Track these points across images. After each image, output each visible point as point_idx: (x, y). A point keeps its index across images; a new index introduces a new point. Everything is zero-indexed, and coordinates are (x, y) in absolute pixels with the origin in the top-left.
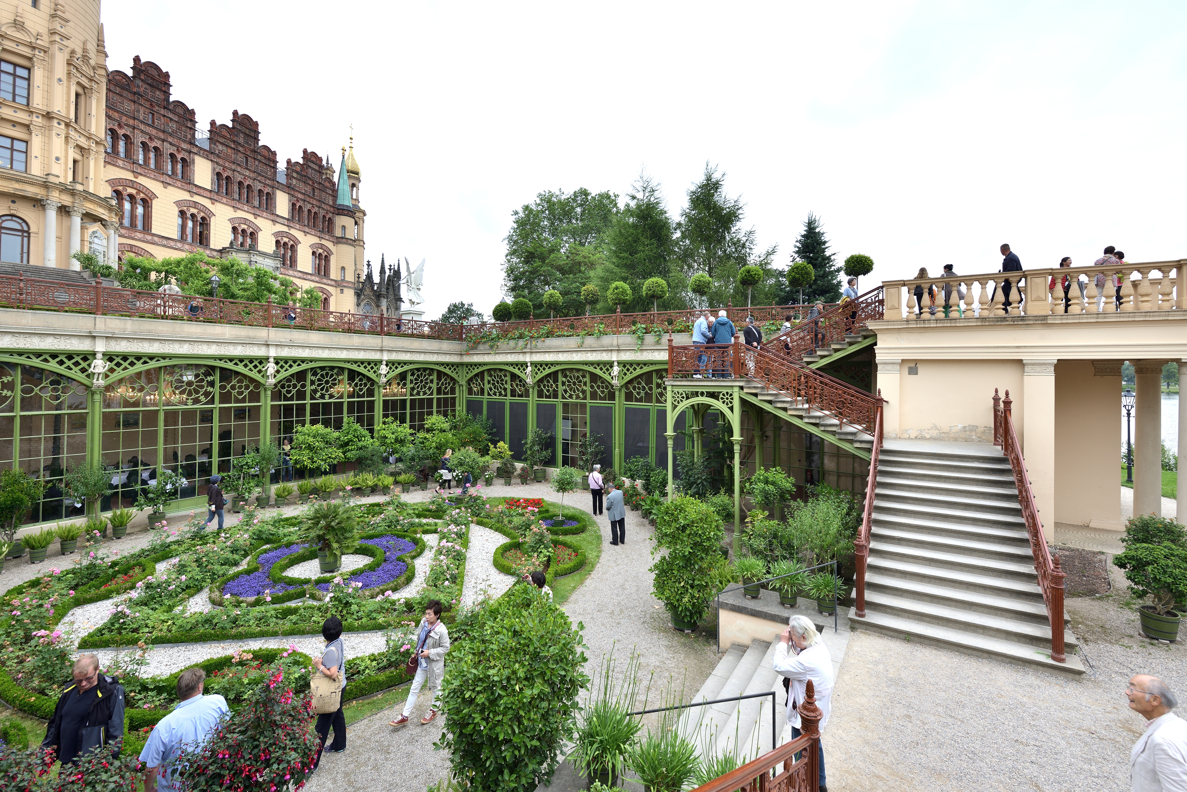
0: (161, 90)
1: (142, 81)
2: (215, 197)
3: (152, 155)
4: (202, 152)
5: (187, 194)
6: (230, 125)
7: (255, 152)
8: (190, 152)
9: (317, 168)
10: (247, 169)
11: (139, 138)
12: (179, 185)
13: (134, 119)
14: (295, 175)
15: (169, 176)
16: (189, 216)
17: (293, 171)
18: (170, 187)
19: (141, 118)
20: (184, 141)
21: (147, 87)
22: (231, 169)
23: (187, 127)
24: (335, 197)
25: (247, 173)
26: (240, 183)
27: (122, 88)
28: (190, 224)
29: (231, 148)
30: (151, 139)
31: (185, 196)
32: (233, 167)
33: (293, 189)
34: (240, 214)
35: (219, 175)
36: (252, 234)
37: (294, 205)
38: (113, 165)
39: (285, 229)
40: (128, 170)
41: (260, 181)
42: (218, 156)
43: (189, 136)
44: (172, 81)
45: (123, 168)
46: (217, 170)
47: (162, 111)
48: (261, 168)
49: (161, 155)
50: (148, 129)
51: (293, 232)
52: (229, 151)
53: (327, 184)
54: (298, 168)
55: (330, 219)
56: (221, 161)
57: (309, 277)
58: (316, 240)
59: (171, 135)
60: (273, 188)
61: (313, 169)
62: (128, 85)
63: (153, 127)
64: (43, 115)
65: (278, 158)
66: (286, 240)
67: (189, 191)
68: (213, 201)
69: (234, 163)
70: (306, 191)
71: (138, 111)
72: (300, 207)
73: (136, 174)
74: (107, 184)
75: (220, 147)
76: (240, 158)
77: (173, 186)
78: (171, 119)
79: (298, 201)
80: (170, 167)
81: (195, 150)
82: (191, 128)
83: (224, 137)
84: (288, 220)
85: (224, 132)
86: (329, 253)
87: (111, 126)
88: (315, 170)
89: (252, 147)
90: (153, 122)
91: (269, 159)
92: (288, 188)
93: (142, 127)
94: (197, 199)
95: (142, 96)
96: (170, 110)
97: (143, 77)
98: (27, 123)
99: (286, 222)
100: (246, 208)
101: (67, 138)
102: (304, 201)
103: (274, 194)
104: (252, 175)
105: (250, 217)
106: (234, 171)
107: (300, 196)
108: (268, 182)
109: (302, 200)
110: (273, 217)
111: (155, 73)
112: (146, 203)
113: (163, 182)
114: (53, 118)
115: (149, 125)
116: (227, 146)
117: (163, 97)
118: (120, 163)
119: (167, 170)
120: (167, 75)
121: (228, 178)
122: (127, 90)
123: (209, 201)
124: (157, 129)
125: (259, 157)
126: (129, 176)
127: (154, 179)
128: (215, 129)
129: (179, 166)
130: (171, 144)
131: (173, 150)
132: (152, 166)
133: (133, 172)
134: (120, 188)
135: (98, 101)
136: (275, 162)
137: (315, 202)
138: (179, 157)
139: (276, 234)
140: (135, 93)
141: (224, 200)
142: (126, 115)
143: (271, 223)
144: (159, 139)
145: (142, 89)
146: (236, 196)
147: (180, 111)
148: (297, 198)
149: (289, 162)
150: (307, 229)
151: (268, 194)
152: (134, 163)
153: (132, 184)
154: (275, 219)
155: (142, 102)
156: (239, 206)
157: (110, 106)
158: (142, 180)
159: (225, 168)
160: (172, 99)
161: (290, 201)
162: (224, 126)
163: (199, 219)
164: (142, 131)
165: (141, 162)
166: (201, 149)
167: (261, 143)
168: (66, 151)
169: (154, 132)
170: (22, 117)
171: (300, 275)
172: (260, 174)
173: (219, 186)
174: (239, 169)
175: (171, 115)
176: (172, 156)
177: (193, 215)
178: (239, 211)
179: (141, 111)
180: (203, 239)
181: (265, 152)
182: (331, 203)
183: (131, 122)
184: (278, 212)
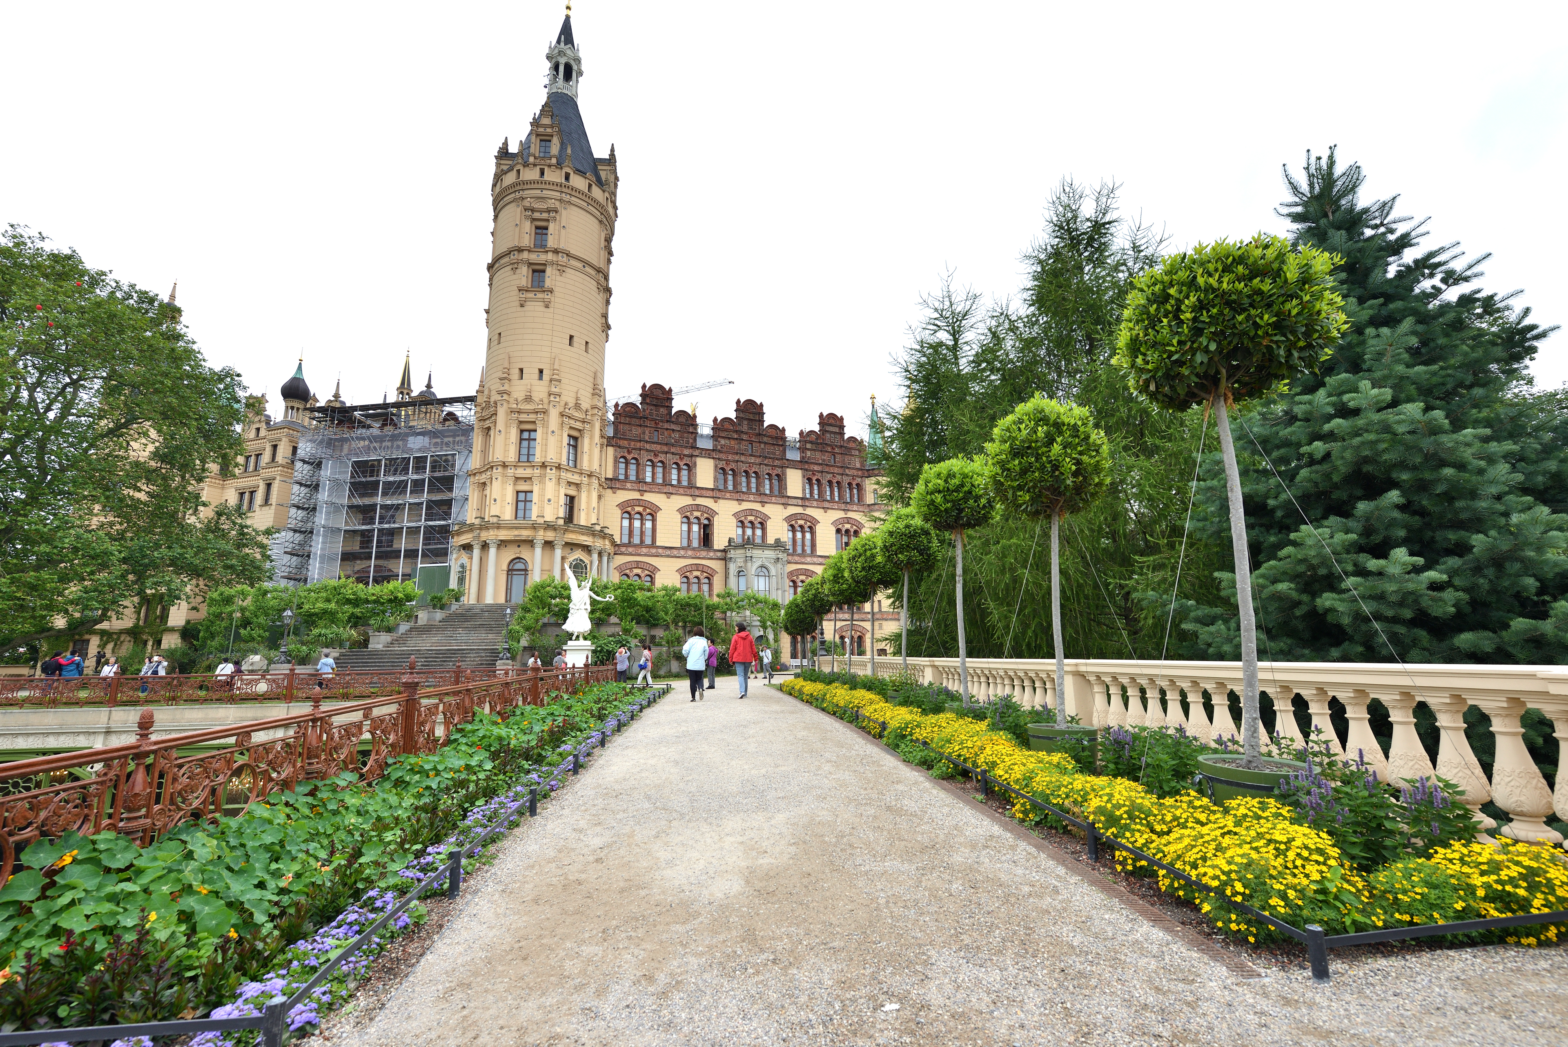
0: (663, 406)
1: (648, 404)
2: (718, 494)
3: (659, 470)
4: (704, 452)
5: (690, 498)
6: (733, 416)
7: (760, 434)
8: (692, 456)
9: (837, 430)
10: (752, 455)
11: (646, 458)
12: (683, 493)
13: (641, 441)
14: (809, 446)
15: (675, 485)
16: (693, 520)
17: (806, 442)
18: (674, 497)
19: (647, 438)
20: (686, 447)
21: (653, 408)
22: (734, 461)
23: (689, 432)
24: (863, 457)
25: (752, 459)
26: (746, 473)
27: (630, 417)
28: (695, 528)
29: (734, 439)
30: (657, 455)
31: (688, 501)
32: (737, 458)
33: (807, 462)
34: (746, 506)
35: (723, 470)
36: (761, 524)
37: (809, 480)
39: (800, 510)
40: (634, 490)
41: (767, 465)
42: (720, 452)
43: (691, 440)
44: (674, 394)
46: (720, 466)
47: (665, 426)
48: (769, 449)
49: (667, 467)
50: (653, 446)
51: (810, 512)
52: (733, 442)
54: (814, 437)
55: (858, 485)
56: (724, 456)
58: (841, 514)
59: (673, 445)
60: (783, 467)
61: (833, 432)
63: (657, 443)
65: (788, 433)
66: (802, 522)
67: (692, 496)
68: (716, 499)
69: (738, 454)
70: (824, 460)
71: (644, 433)
72: (818, 480)
73: (642, 492)
75: (723, 442)
76: (745, 446)
77: (678, 494)
78: (674, 430)
79: (814, 474)
80: (675, 477)
81: (696, 453)
82: (692, 432)
83: (726, 430)
84: (803, 499)
85: (727, 425)
86: (859, 525)
87: (619, 455)
88: (835, 433)
89: (757, 431)
90: (657, 438)
91: (777, 438)
92: (802, 463)
93: (648, 446)
94: (700, 501)
95: (648, 418)
96: (672, 422)
97: (649, 400)
99: (800, 502)
100: (754, 498)
101: (559, 479)
102: (823, 472)
103: (784, 474)
104: (758, 460)
106: (739, 461)
107: (816, 468)
108: (777, 463)
109: (818, 471)
110: (783, 501)
111: (659, 393)
112: (654, 517)
113: (667, 494)
115: (653, 442)
116: (730, 438)
117: (665, 412)
118: (629, 485)
119: (673, 480)
120: (670, 391)
121: (732, 470)
122: (635, 417)
123: (712, 500)
124: (660, 444)
125: (765, 439)
126: (636, 495)
127: (659, 492)
128: (718, 425)
129: (684, 473)
130: (673, 454)
131: (677, 459)
132: (660, 480)
133: (639, 491)
134: (630, 509)
136: (785, 439)
137: (836, 470)
138: (683, 464)
139: (789, 518)
140: (642, 418)
141: (730, 495)
142: (634, 440)
143: (781, 507)
144: (663, 452)
145: (648, 412)
146: (744, 488)
147: (682, 419)
148: (813, 471)
149: (801, 433)
150: (829, 505)
151: (778, 475)
152: (642, 482)
153: (640, 503)
154: (786, 501)
155: (648, 423)
156: (746, 497)
157: (618, 436)
159: (729, 462)
160: (674, 411)
161: (804, 476)
162: (726, 420)
163: (704, 521)
164: (648, 451)
165: (649, 479)
166: (703, 449)
167: (766, 424)
169: (658, 447)
171: (820, 560)
172: (766, 457)
173: (724, 482)
174: (743, 458)
175: (673, 427)
176: (677, 465)
177: (697, 519)
178: (744, 503)
179: (648, 432)
180: (707, 539)
181: (772, 432)
182: (858, 465)
183: (638, 445)
184: (790, 493)
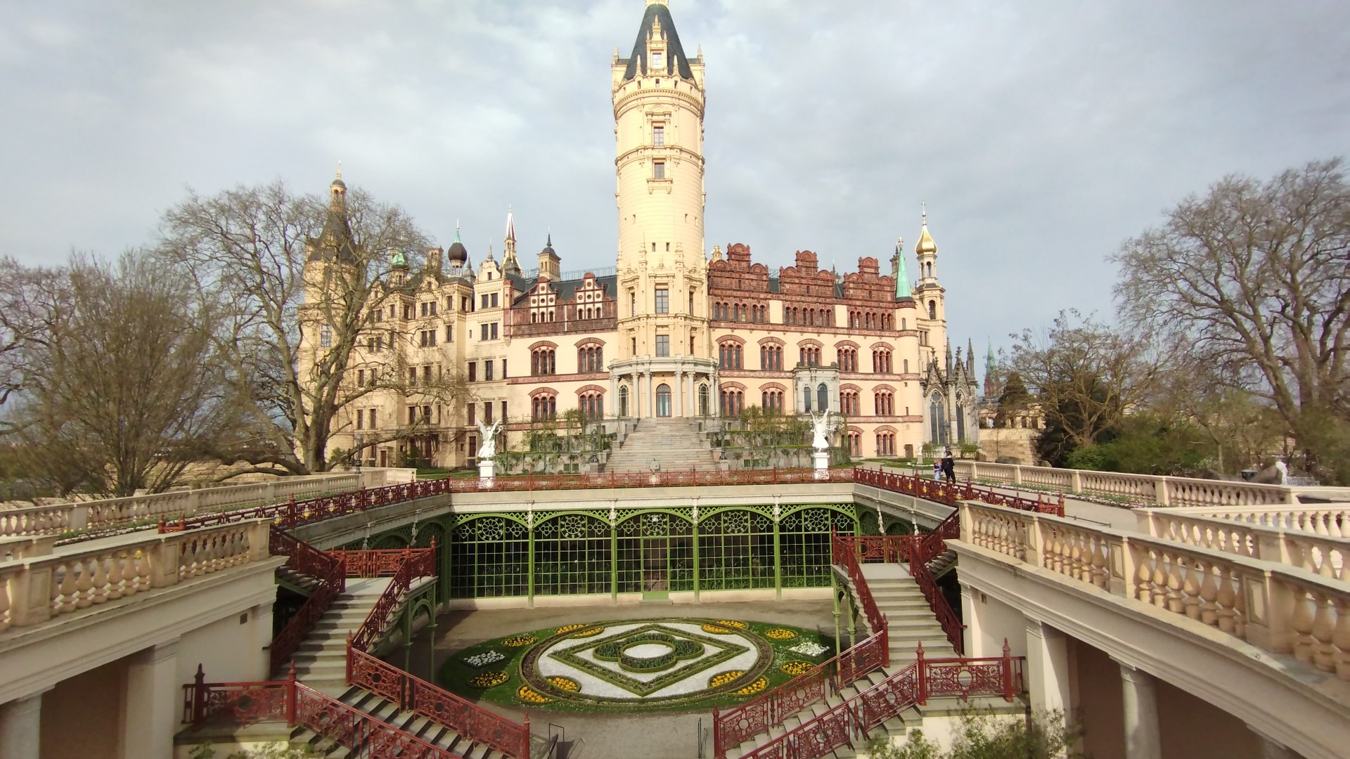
0: (744, 261)
1: (733, 260)
2: (786, 328)
3: (742, 311)
4: (774, 295)
5: (766, 332)
6: (794, 265)
7: (815, 279)
8: (766, 299)
9: (873, 271)
10: (809, 296)
11: (732, 302)
12: (760, 328)
13: (729, 290)
14: (851, 286)
15: (753, 323)
16: (767, 349)
17: (849, 282)
18: (753, 332)
19: (733, 287)
20: (762, 292)
21: (737, 262)
22: (796, 301)
23: (763, 280)
24: (894, 292)
25: (810, 299)
26: (804, 310)
27: (720, 271)
28: (768, 355)
29: (795, 283)
30: (740, 300)
31: (764, 334)
32: (798, 298)
33: (850, 299)
34: (806, 336)
35: (787, 309)
36: (816, 350)
37: (852, 313)
38: (719, 328)
39: (845, 338)
40: (727, 328)
41: (820, 303)
42: (786, 294)
43: (765, 287)
44: (751, 251)
45: (724, 328)
46: (786, 306)
47: (747, 276)
48: (821, 290)
50: (739, 294)
51: (853, 339)
52: (795, 286)
53: (885, 283)
54: (855, 278)
55: (889, 315)
56: (788, 298)
57: (871, 377)
58: (876, 340)
59: (752, 291)
60: (832, 304)
61: (869, 273)
62: (726, 267)
63: (741, 291)
65: (836, 276)
66: (847, 347)
67: (767, 330)
68: (784, 331)
69: (798, 295)
70: (863, 297)
71: (731, 283)
72: (859, 313)
73: (732, 329)
74: (717, 343)
75: (788, 286)
76: (803, 289)
77: (756, 330)
78: (752, 279)
79: (855, 308)
80: (753, 316)
81: (769, 296)
84: (847, 328)
85: (790, 273)
86: (891, 348)
87: (714, 302)
88: (872, 273)
89: (813, 276)
90: (741, 287)
91: (828, 280)
92: (846, 300)
93: (735, 293)
94: (773, 334)
95: (733, 271)
96: (751, 273)
97: (733, 257)
99: (846, 331)
100: (810, 329)
102: (862, 306)
103: (834, 309)
104: (814, 300)
106: (799, 301)
107: (858, 303)
108: (827, 301)
109: (859, 306)
110: (833, 331)
111: (739, 250)
112: (739, 349)
113: (749, 329)
114: (679, 316)
115: (738, 291)
116: (792, 283)
117: (746, 265)
118: (722, 325)
119: (751, 319)
120: (748, 248)
121: (794, 309)
122: (725, 271)
123: (781, 333)
124: (743, 291)
125: (819, 282)
126: (728, 332)
127: (743, 329)
128: (784, 273)
129: (759, 313)
130: (753, 298)
131: (755, 302)
132: (742, 320)
133: (730, 328)
134: (724, 343)
136: (833, 281)
137: (873, 304)
138: (758, 306)
139: (837, 345)
140: (729, 271)
141: (793, 329)
142: (725, 289)
143: (831, 336)
144: (745, 298)
145: (734, 266)
146: (802, 322)
147: (758, 270)
148: (855, 306)
149: (846, 275)
150: (866, 332)
151: (828, 311)
152: (730, 322)
153: (731, 337)
154: (835, 330)
155: (734, 275)
156: (804, 329)
158: (737, 333)
159: (791, 302)
160: (752, 264)
161: (848, 310)
162: (789, 268)
163: (775, 350)
164: (734, 297)
165: (735, 319)
167: (819, 270)
169: (741, 294)
171: (863, 377)
172: (820, 297)
173: (788, 318)
174: (803, 299)
175: (752, 277)
177: (770, 348)
178: (805, 334)
179: (733, 283)
180: (778, 365)
181: (824, 276)
182: (889, 299)
183: (728, 293)
184: (838, 325)
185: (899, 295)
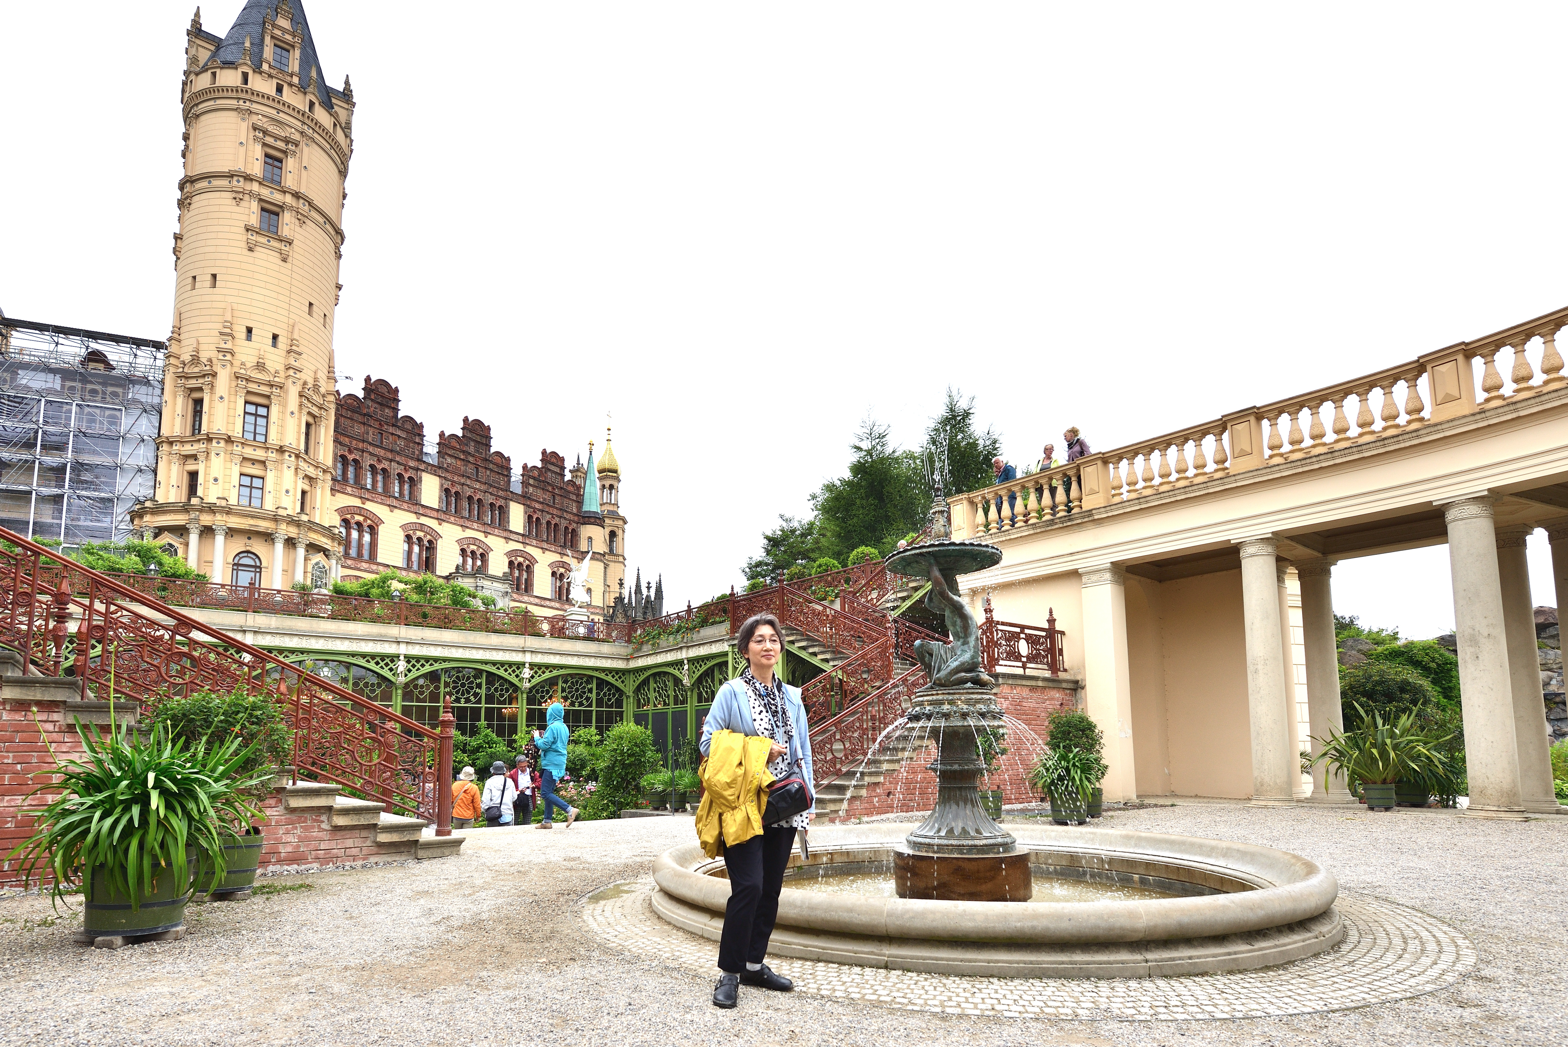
0: (389, 407)
1: (372, 400)
2: (443, 517)
3: (380, 478)
4: (429, 468)
5: (414, 516)
6: (460, 433)
7: (486, 460)
8: (417, 469)
9: (557, 470)
10: (477, 481)
11: (367, 461)
12: (406, 508)
13: (363, 441)
14: (531, 481)
15: (396, 498)
16: (415, 540)
17: (530, 477)
18: (396, 511)
19: (370, 440)
20: (412, 459)
21: (377, 406)
22: (460, 484)
23: (415, 443)
24: (580, 502)
25: (478, 486)
26: (470, 498)
27: (353, 411)
28: (416, 549)
29: (460, 459)
30: (379, 461)
31: (411, 518)
32: (462, 481)
33: (529, 498)
34: (469, 533)
35: (447, 491)
36: (482, 555)
37: (530, 517)
38: (343, 493)
39: (520, 546)
40: (356, 496)
41: (491, 494)
42: (447, 470)
43: (417, 452)
44: (401, 396)
45: (351, 495)
46: (445, 486)
47: (391, 430)
48: (494, 477)
49: (389, 477)
50: (377, 451)
51: (529, 549)
52: (459, 463)
53: (570, 488)
54: (536, 473)
55: (573, 530)
56: (449, 476)
57: (547, 603)
58: (557, 557)
59: (398, 453)
60: (506, 499)
61: (553, 472)
62: (359, 407)
63: (381, 448)
64: (277, 450)
65: (512, 465)
66: (521, 559)
67: (416, 513)
68: (440, 521)
69: (463, 476)
70: (544, 499)
71: (368, 433)
72: (538, 519)
73: (364, 499)
74: (336, 513)
75: (449, 460)
76: (470, 469)
77: (400, 509)
78: (399, 437)
79: (535, 512)
80: (397, 489)
81: (422, 467)
82: (419, 444)
83: (453, 448)
84: (523, 535)
85: (454, 443)
87: (342, 452)
88: (556, 473)
89: (483, 456)
90: (382, 442)
91: (502, 467)
92: (524, 499)
93: (371, 449)
94: (424, 520)
95: (371, 416)
96: (398, 427)
97: (373, 397)
98: (263, 459)
99: (521, 539)
100: (475, 525)
101: (296, 469)
102: (542, 511)
103: (507, 506)
104: (483, 487)
105: (480, 536)
106: (463, 484)
107: (537, 506)
108: (501, 493)
109: (539, 510)
110: (505, 534)
111: (384, 390)
112: (373, 531)
113: (389, 506)
114: (285, 451)
115: (377, 446)
116: (456, 458)
117: (391, 414)
118: (349, 490)
119: (394, 491)
120: (396, 390)
121: (457, 493)
122: (357, 412)
123: (436, 522)
124: (384, 449)
125: (491, 466)
126: (357, 502)
127: (381, 503)
128: (445, 442)
129: (406, 486)
130: (398, 463)
131: (400, 469)
132: (380, 490)
133: (361, 498)
134: (349, 516)
135: (326, 427)
136: (509, 469)
137: (555, 512)
138: (406, 476)
139: (509, 554)
140: (365, 415)
141: (452, 519)
142: (356, 439)
143: (503, 540)
144: (387, 459)
145: (372, 409)
146: (466, 513)
147: (408, 426)
148: (534, 508)
149: (525, 467)
150: (545, 545)
151: (500, 507)
152: (362, 488)
153: (360, 511)
154: (508, 535)
155: (372, 422)
156: (468, 524)
157: (339, 431)
158: (370, 506)
159: (453, 483)
160: (400, 415)
161: (525, 513)
162: (453, 436)
163: (426, 543)
164: (371, 454)
165: (369, 487)
166: (429, 464)
167: (492, 450)
168: (296, 482)
169: (382, 453)
170: (260, 454)
171: (537, 601)
172: (491, 486)
173: (448, 503)
174: (468, 482)
175: (399, 433)
176: (400, 476)
177: (419, 539)
178: (468, 530)
179: (371, 433)
180: (429, 564)
181: (498, 460)
182: (575, 511)
183: (361, 445)
184: (512, 527)
185: (586, 508)
